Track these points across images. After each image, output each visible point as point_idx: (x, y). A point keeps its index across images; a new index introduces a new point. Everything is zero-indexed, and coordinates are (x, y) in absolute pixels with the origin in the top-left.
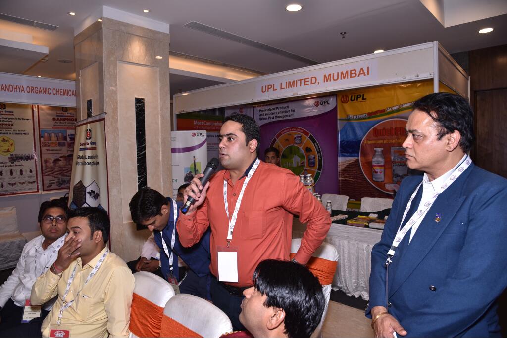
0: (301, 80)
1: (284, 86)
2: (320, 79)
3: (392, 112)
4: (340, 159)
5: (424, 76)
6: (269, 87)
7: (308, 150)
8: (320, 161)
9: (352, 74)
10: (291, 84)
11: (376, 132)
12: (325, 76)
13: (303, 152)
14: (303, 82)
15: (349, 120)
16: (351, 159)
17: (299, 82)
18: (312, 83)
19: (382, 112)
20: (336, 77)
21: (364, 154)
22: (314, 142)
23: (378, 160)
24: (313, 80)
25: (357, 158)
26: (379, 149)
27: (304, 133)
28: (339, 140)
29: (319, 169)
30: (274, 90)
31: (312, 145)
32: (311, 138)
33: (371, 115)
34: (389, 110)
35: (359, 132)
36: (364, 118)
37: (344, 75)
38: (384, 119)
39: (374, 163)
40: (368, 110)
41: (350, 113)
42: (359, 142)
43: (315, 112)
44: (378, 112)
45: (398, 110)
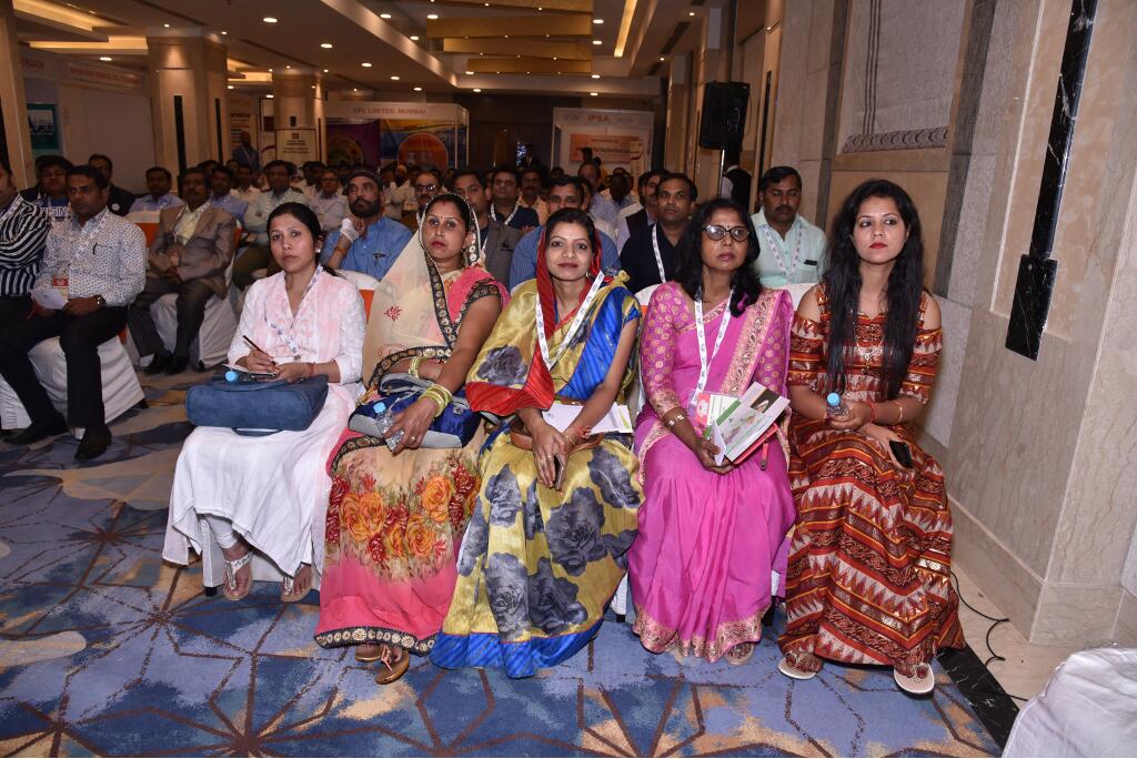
0: (383, 109)
1: (371, 111)
2: (396, 110)
3: (421, 128)
4: (383, 161)
6: (359, 110)
7: (354, 152)
9: (415, 112)
10: (377, 111)
11: (411, 142)
13: (348, 151)
14: (386, 111)
15: (389, 130)
17: (381, 111)
18: (391, 113)
19: (414, 127)
20: (406, 112)
21: (401, 157)
22: (360, 146)
24: (392, 111)
27: (352, 138)
28: (382, 144)
30: (364, 112)
31: (358, 148)
32: (357, 142)
33: (406, 128)
34: (419, 126)
35: (397, 141)
36: (401, 130)
37: (410, 111)
38: (416, 133)
40: (404, 125)
41: (391, 126)
42: (397, 147)
43: (361, 121)
44: (411, 127)
45: (426, 127)
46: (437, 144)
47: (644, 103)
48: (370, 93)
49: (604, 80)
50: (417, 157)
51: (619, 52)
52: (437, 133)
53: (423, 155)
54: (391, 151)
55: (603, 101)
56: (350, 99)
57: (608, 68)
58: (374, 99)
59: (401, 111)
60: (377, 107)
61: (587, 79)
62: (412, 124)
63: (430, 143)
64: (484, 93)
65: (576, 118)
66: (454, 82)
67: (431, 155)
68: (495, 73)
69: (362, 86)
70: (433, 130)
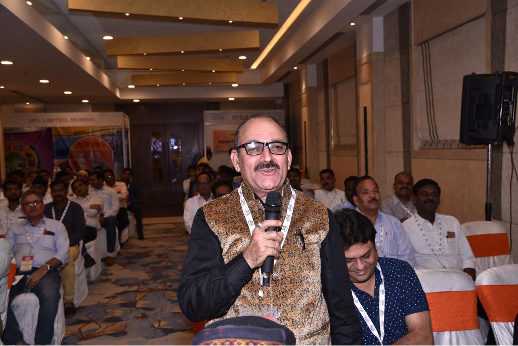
0: (57, 119)
1: (46, 121)
2: (69, 119)
3: (89, 133)
4: (56, 161)
5: (119, 124)
6: (35, 120)
7: (29, 155)
8: (39, 163)
9: (86, 120)
10: (51, 120)
11: (79, 144)
12: (72, 119)
13: (23, 155)
14: (58, 120)
15: (60, 136)
16: (63, 161)
17: (56, 120)
18: (64, 121)
19: (83, 132)
20: (78, 120)
21: (72, 157)
22: (34, 149)
23: (81, 160)
24: (65, 120)
25: (66, 160)
26: (82, 154)
27: (26, 143)
28: (55, 148)
29: (39, 167)
30: (39, 122)
31: (32, 152)
32: (31, 147)
33: (76, 133)
34: (86, 131)
35: (68, 144)
36: (71, 135)
37: (82, 120)
38: (85, 137)
39: (79, 163)
40: (73, 131)
41: (61, 132)
42: (68, 150)
43: (33, 129)
44: (80, 132)
45: (93, 132)
46: (104, 145)
47: (269, 104)
48: (41, 106)
49: (241, 87)
50: (86, 156)
51: (254, 66)
52: (103, 136)
53: (92, 154)
54: (63, 153)
55: (238, 103)
56: (24, 111)
57: (246, 78)
58: (44, 110)
59: (73, 120)
60: (51, 118)
61: (228, 87)
62: (81, 130)
63: (97, 144)
64: (142, 102)
65: (222, 118)
66: (118, 95)
67: (98, 154)
68: (156, 86)
69: (32, 99)
70: (99, 134)
